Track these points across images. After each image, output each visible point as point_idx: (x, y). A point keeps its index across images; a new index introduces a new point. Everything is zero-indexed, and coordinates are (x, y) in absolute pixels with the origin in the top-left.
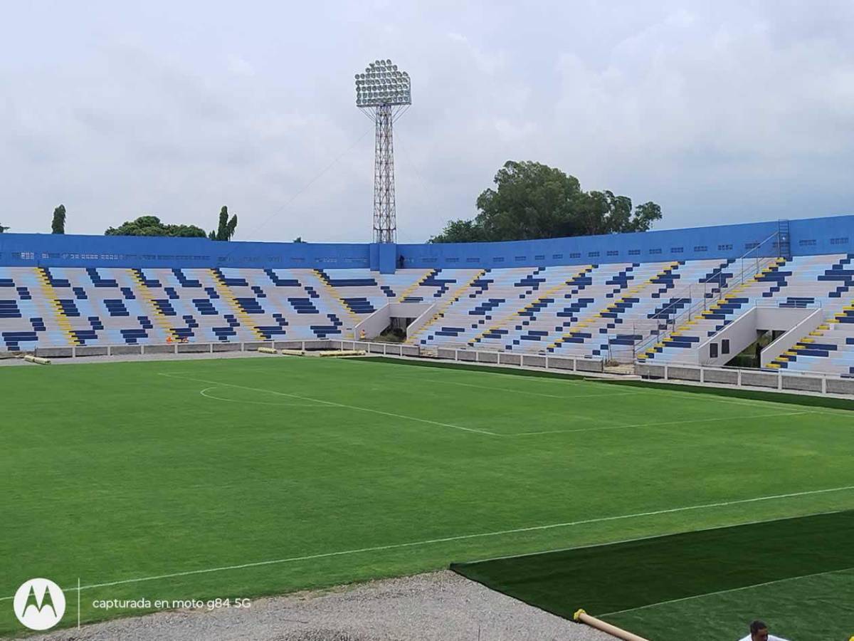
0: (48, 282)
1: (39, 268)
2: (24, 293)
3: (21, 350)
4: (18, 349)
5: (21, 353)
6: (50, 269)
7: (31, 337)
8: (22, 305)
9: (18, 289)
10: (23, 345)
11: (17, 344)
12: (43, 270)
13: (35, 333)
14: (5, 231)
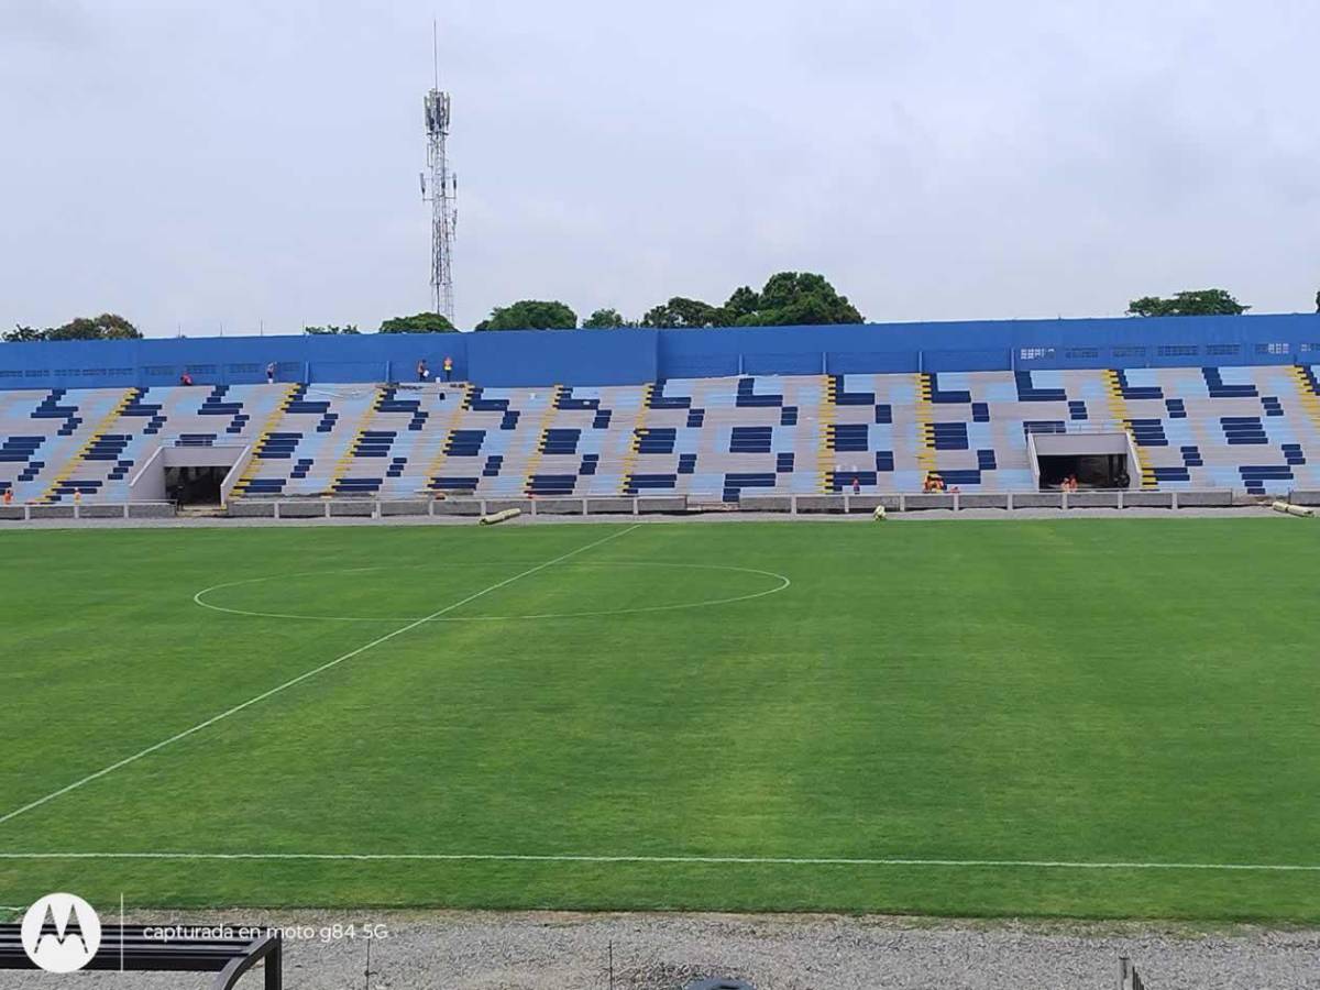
0: (1310, 388)
1: (1296, 366)
2: (1273, 407)
3: (1267, 493)
4: (1263, 491)
5: (1267, 498)
6: (1313, 368)
7: (1281, 473)
8: (1269, 424)
9: (1263, 400)
10: (1270, 486)
11: (1261, 484)
12: (1301, 370)
13: (1289, 469)
14: (1244, 313)
